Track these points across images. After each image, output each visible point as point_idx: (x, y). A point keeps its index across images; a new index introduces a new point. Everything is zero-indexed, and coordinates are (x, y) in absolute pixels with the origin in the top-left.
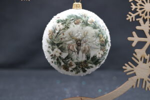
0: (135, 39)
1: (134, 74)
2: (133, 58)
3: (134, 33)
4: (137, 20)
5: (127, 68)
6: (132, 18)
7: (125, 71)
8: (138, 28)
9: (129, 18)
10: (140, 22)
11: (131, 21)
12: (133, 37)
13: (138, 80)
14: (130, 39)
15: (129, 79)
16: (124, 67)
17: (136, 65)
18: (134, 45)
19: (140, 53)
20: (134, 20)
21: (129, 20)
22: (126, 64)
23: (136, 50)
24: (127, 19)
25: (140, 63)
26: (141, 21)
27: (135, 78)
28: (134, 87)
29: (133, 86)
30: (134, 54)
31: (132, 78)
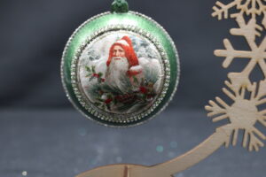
0: (229, 53)
1: (227, 121)
2: (224, 90)
3: (226, 42)
4: (232, 16)
5: (213, 108)
6: (223, 13)
7: (209, 115)
8: (234, 31)
9: (217, 12)
10: (238, 20)
11: (220, 18)
12: (225, 49)
13: (234, 131)
14: (218, 52)
15: (218, 129)
16: (207, 107)
17: (230, 102)
18: (226, 64)
19: (238, 80)
20: (226, 16)
21: (217, 16)
22: (211, 102)
23: (231, 75)
24: (214, 15)
25: (239, 99)
26: (239, 18)
27: (228, 128)
28: (227, 145)
29: (225, 143)
30: (226, 82)
31: (224, 127)
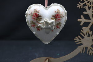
0: (83, 20)
1: (81, 44)
3: (82, 16)
4: (84, 7)
5: (77, 39)
6: (81, 6)
7: (75, 42)
8: (85, 13)
9: (79, 6)
11: (80, 8)
12: (81, 19)
13: (84, 48)
14: (79, 20)
15: (78, 47)
16: (75, 39)
18: (82, 24)
21: (79, 7)
22: (76, 37)
23: (83, 28)
24: (78, 7)
26: (87, 8)
28: (81, 53)
30: (82, 30)
31: (80, 46)
